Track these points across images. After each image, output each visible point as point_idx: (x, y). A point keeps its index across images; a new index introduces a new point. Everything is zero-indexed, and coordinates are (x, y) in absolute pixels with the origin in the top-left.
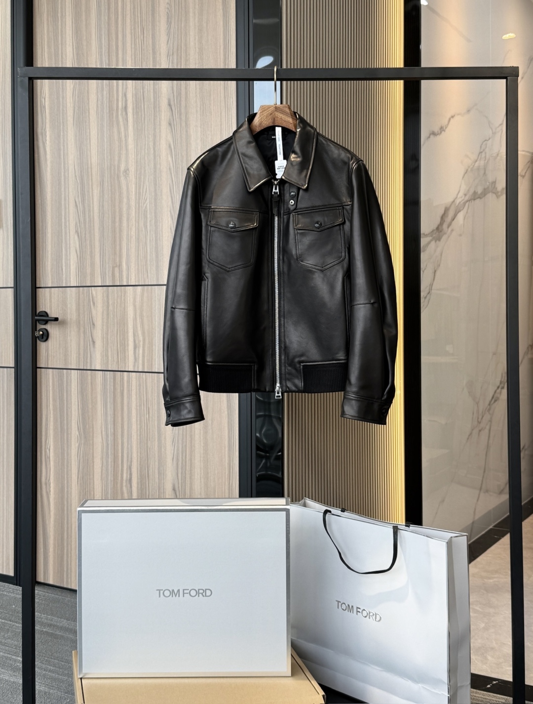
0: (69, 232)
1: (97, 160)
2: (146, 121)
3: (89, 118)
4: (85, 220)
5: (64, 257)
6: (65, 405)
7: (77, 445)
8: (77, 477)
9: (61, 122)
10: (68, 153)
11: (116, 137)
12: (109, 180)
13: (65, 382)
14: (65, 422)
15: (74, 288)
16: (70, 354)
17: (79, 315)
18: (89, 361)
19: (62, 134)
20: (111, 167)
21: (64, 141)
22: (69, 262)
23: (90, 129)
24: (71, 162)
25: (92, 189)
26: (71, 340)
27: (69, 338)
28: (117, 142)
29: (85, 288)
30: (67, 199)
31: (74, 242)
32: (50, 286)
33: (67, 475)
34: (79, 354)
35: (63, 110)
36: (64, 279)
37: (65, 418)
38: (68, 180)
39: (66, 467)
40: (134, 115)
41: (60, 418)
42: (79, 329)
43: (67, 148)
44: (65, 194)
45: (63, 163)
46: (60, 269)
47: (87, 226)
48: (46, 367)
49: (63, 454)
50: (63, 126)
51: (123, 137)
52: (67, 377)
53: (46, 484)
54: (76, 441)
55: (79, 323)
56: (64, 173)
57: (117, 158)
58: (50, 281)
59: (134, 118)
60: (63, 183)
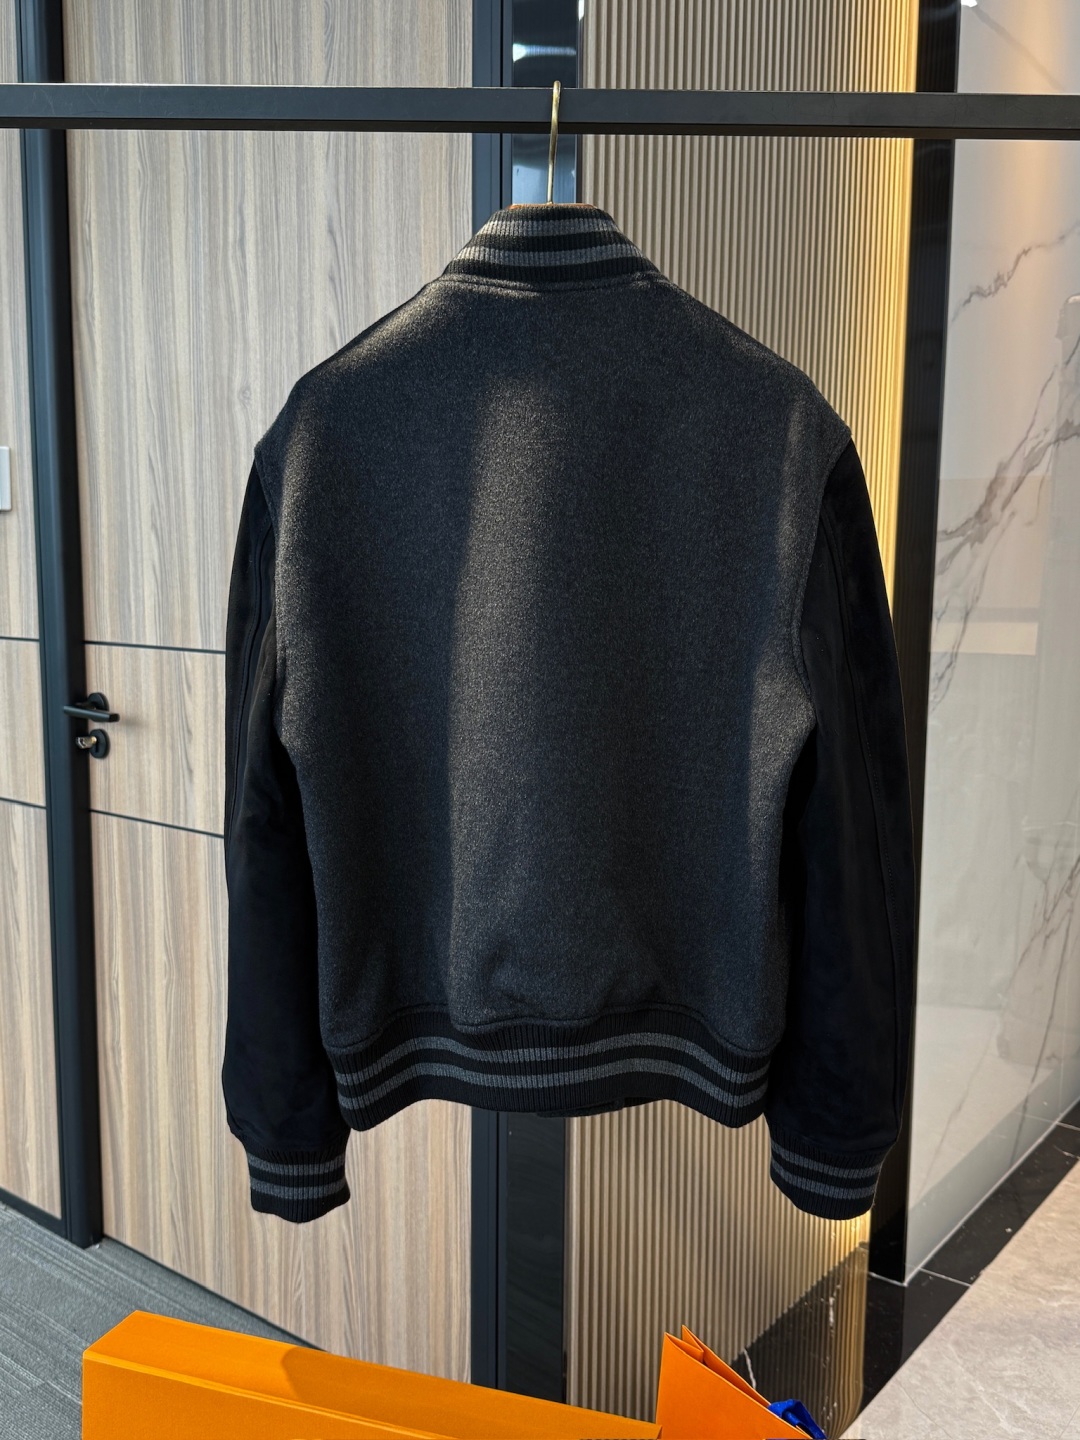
0: (141, 528)
1: (188, 367)
2: (282, 272)
3: (172, 267)
4: (168, 501)
5: (131, 579)
6: (142, 896)
7: (165, 982)
8: (165, 1047)
9: (120, 278)
10: (133, 348)
11: (223, 312)
12: (212, 409)
13: (141, 848)
14: (143, 930)
15: (152, 650)
16: (147, 790)
17: (162, 710)
18: (182, 810)
19: (121, 304)
20: (214, 382)
21: (125, 318)
22: (141, 591)
23: (173, 292)
24: (139, 368)
25: (180, 430)
26: (149, 761)
27: (145, 756)
28: (225, 323)
29: (172, 652)
30: (134, 451)
31: (148, 547)
32: (108, 640)
33: (149, 1040)
34: (165, 793)
35: (123, 250)
36: (133, 627)
37: (143, 923)
38: (135, 408)
39: (146, 1023)
40: (257, 258)
41: (135, 922)
42: (164, 740)
43: (132, 336)
44: (130, 439)
45: (124, 371)
46: (126, 605)
47: (173, 515)
48: (107, 811)
49: (140, 993)
50: (124, 285)
51: (238, 310)
52: (144, 837)
53: (113, 1049)
54: (163, 973)
55: (164, 726)
56: (128, 391)
57: (225, 361)
58: (109, 629)
59: (258, 264)
60: (125, 414)
